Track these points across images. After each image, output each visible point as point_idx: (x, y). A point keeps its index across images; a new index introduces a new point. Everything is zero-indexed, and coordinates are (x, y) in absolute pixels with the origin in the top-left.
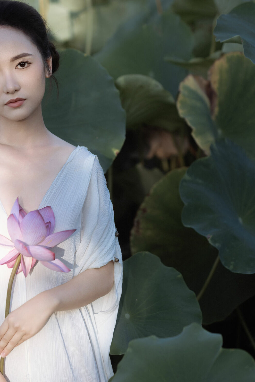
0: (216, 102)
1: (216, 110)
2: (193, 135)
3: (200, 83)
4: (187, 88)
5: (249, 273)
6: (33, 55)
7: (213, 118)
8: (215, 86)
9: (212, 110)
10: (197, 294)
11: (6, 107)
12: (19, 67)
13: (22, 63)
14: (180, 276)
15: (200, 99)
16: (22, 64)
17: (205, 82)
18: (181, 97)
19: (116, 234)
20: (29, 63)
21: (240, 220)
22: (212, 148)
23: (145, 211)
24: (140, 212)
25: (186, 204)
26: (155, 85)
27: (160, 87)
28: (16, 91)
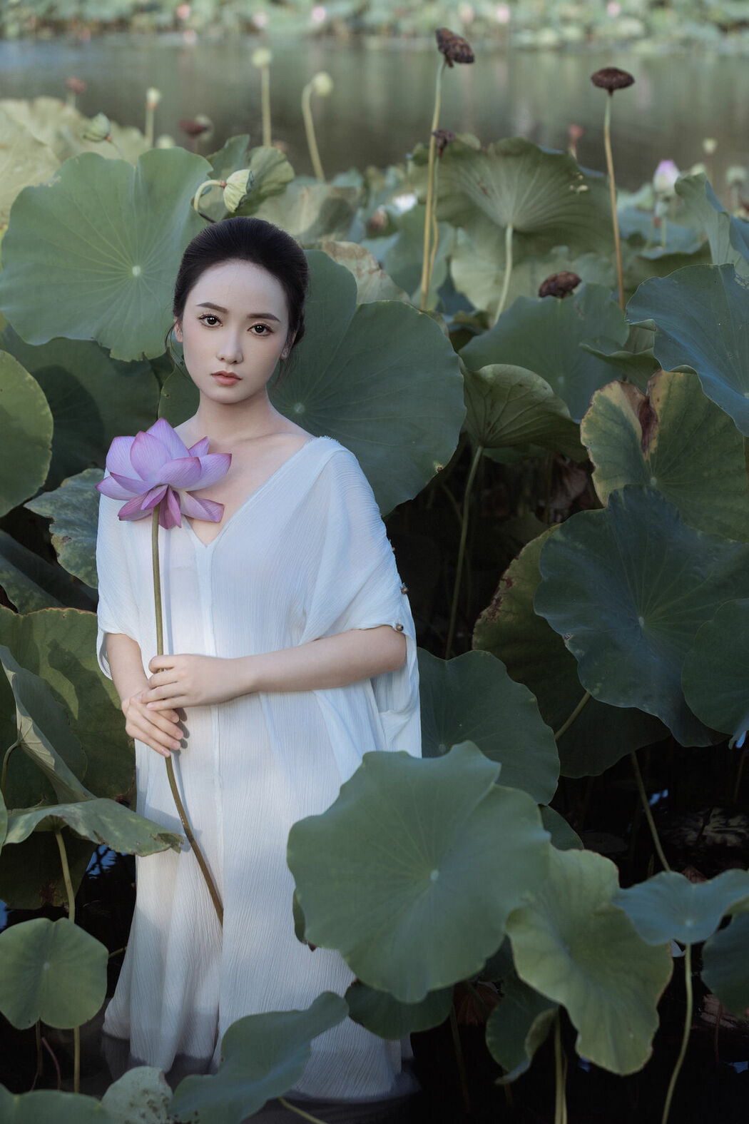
0: (656, 431)
1: (654, 444)
2: (593, 476)
3: (632, 397)
4: (603, 400)
5: (622, 705)
6: (278, 321)
7: (646, 457)
8: (657, 407)
9: (645, 445)
10: (555, 732)
11: (213, 379)
12: (254, 330)
13: (259, 326)
14: (534, 699)
15: (625, 424)
16: (260, 329)
17: (640, 397)
18: (590, 414)
19: (402, 589)
20: (269, 330)
21: (641, 620)
22: (613, 497)
23: (509, 582)
24: (502, 585)
25: (545, 578)
26: (541, 386)
27: (550, 390)
28: (235, 362)
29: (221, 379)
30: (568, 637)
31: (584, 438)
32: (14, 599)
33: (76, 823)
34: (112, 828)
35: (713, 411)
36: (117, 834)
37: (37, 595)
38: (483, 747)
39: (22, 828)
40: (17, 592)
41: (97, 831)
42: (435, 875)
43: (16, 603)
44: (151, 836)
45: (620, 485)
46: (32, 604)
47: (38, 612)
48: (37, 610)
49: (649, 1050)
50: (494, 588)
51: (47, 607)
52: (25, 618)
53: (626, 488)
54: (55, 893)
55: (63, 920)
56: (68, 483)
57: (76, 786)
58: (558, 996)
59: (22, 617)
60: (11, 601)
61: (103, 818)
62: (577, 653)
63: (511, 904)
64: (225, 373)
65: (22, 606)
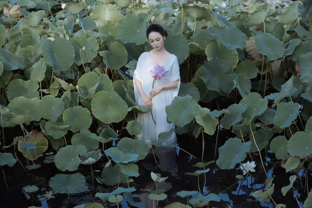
21: (215, 78)
22: (210, 61)
23: (196, 75)
24: (195, 75)
25: (201, 73)
26: (197, 45)
27: (199, 45)
30: (204, 81)
31: (206, 52)
33: (137, 108)
34: (141, 109)
35: (225, 47)
38: (190, 95)
39: (130, 109)
42: (185, 111)
44: (147, 110)
45: (211, 58)
49: (214, 132)
50: (194, 75)
53: (212, 59)
56: (130, 62)
58: (202, 125)
61: (140, 107)
62: (206, 83)
63: (194, 113)
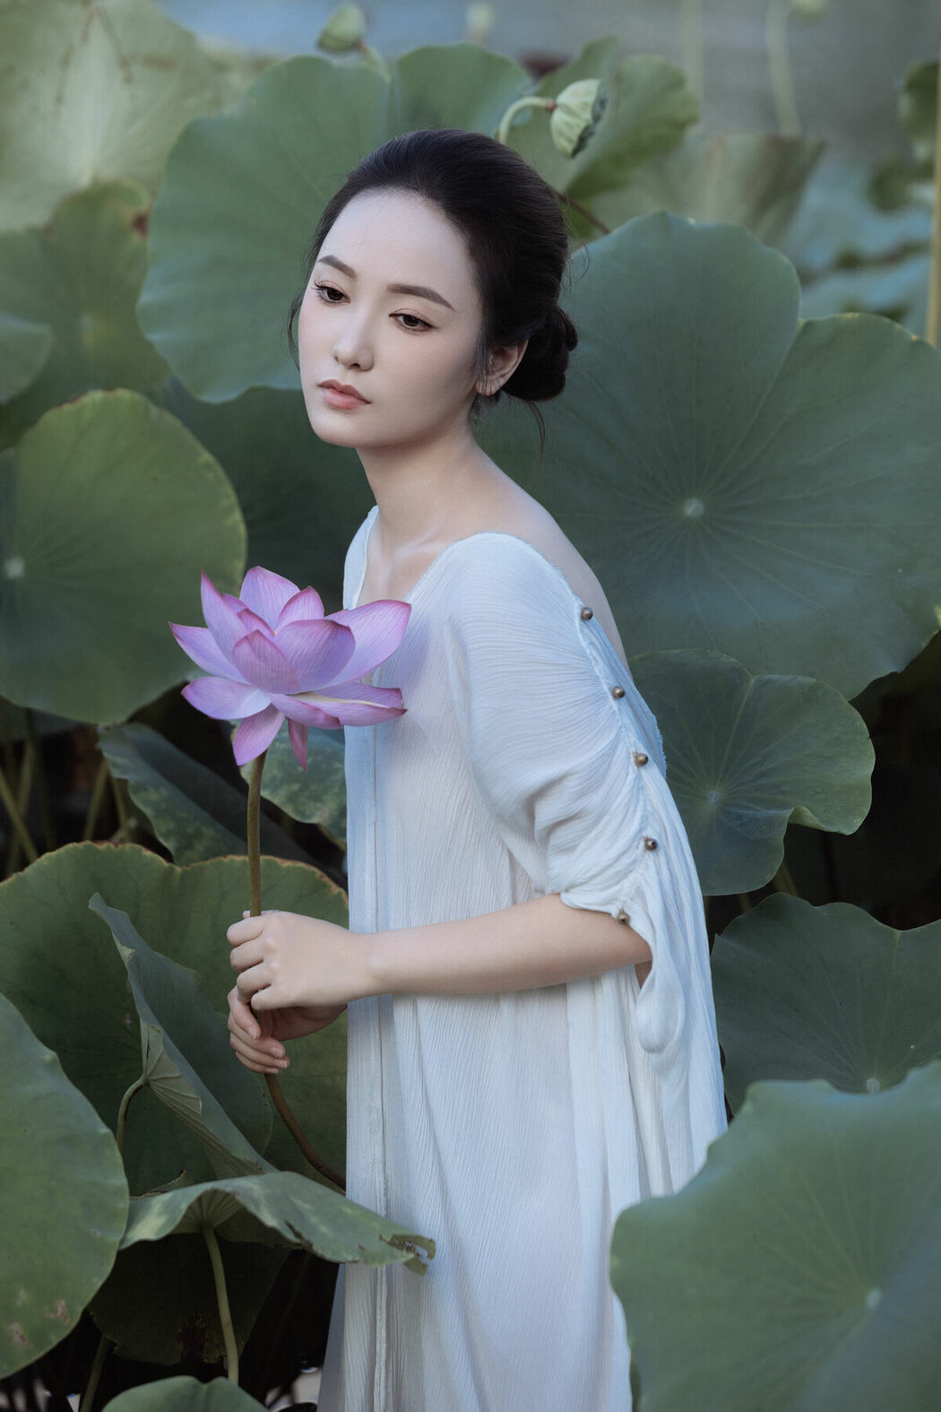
6: (456, 312)
28: (355, 366)
29: (329, 394)
32: (166, 836)
33: (257, 1208)
34: (314, 1219)
36: (324, 1229)
37: (208, 832)
39: (159, 1215)
40: (172, 825)
41: (292, 1222)
42: (873, 1298)
43: (169, 845)
44: (381, 1238)
46: (200, 847)
47: (208, 863)
48: (206, 859)
51: (225, 855)
52: (184, 874)
54: (206, 1335)
55: (220, 1380)
57: (242, 1150)
59: (178, 870)
60: (162, 840)
61: (299, 1203)
64: (339, 385)
65: (180, 850)
